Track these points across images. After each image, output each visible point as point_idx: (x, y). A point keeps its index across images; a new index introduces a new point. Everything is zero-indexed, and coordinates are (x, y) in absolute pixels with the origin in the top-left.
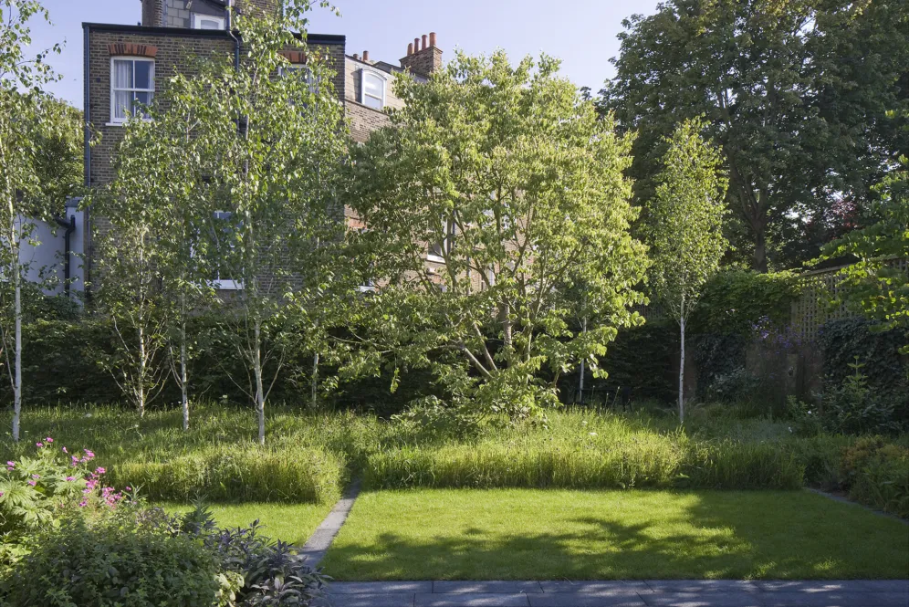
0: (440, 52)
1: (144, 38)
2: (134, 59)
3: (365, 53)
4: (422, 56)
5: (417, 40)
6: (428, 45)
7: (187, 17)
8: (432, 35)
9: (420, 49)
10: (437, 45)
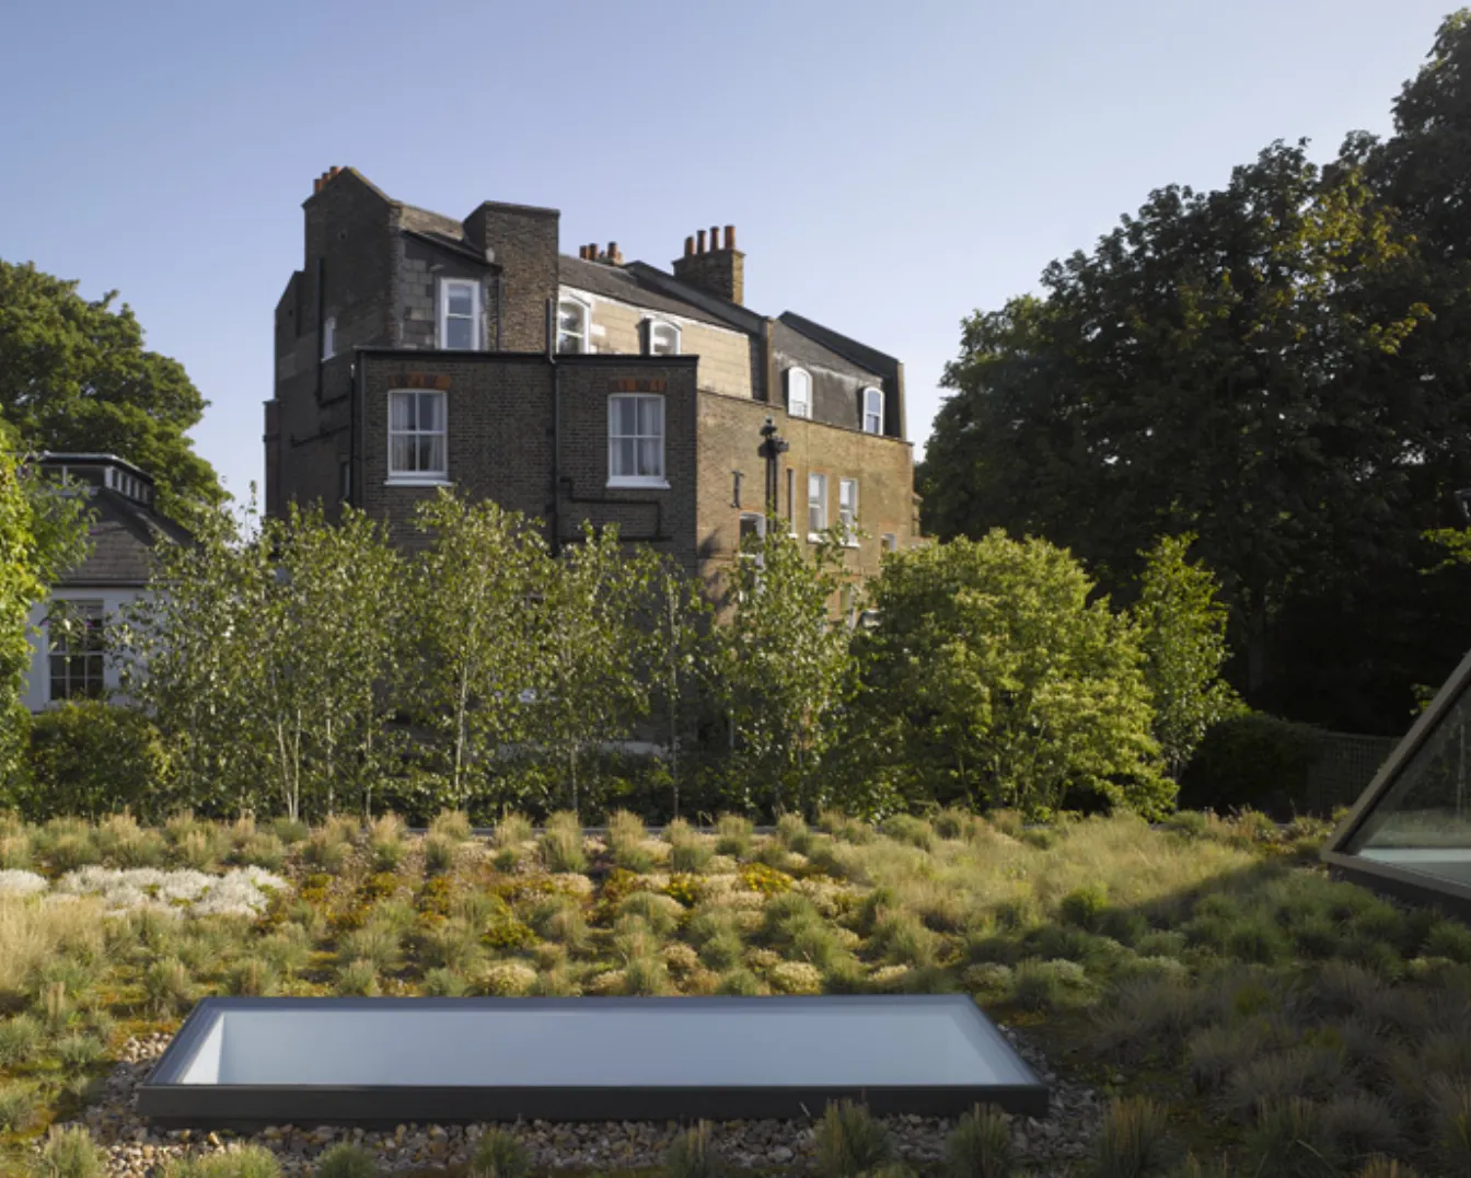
0: (741, 256)
1: (434, 365)
2: (417, 392)
3: (612, 246)
4: (711, 262)
5: (701, 234)
6: (721, 245)
7: (430, 282)
8: (729, 230)
9: (707, 248)
10: (739, 246)
